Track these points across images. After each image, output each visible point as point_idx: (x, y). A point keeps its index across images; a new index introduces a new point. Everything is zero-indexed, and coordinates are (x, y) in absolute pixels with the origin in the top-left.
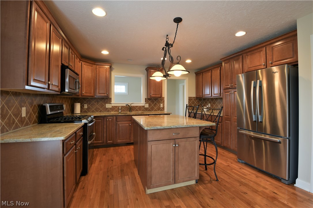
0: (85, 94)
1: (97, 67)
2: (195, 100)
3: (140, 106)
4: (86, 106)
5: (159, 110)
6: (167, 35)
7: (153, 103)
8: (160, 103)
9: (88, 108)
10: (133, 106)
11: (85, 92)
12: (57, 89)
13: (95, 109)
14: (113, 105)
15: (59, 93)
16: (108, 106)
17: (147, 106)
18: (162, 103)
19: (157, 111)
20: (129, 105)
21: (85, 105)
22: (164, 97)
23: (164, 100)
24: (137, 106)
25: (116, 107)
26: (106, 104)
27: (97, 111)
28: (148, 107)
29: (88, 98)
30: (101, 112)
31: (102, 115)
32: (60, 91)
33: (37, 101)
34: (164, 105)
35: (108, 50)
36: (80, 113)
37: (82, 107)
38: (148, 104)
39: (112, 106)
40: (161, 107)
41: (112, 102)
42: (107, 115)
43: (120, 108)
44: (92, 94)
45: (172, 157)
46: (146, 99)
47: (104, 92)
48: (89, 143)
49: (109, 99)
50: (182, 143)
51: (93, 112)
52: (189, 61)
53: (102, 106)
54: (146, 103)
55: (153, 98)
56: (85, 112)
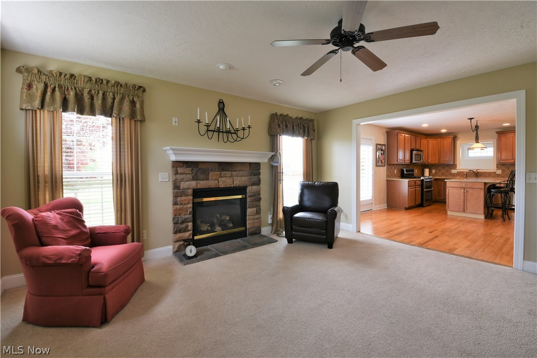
0: (430, 162)
1: (442, 140)
3: (490, 173)
4: (434, 171)
6: (477, 122)
7: (508, 169)
9: (436, 173)
10: (481, 172)
11: (431, 160)
13: (442, 174)
14: (458, 171)
15: (410, 164)
16: (453, 171)
17: (499, 172)
20: (475, 171)
24: (485, 172)
25: (462, 172)
28: (501, 173)
29: (435, 165)
32: (410, 162)
33: (400, 167)
35: (445, 129)
36: (428, 176)
37: (430, 172)
38: (501, 170)
41: (457, 168)
43: (465, 173)
44: (437, 162)
45: (462, 198)
46: (497, 165)
47: (447, 160)
48: (425, 190)
49: (454, 166)
50: (470, 191)
51: (440, 176)
53: (448, 171)
54: (498, 169)
55: (506, 163)
56: (433, 176)
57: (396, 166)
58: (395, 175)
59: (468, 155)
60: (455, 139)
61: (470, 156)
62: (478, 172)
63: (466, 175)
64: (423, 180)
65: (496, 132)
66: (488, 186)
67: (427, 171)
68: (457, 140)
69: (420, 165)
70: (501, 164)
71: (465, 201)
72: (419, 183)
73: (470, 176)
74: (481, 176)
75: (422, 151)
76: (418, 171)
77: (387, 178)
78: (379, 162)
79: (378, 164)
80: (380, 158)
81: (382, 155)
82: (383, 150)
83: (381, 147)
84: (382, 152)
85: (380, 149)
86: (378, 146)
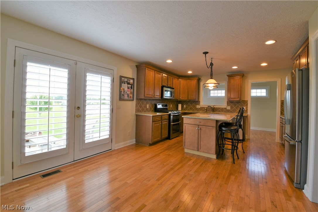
0: (181, 99)
1: (190, 81)
3: (222, 108)
4: (185, 106)
6: (212, 58)
7: (235, 105)
9: (186, 107)
10: (216, 108)
11: (182, 97)
12: (159, 97)
13: (190, 109)
14: (201, 106)
15: (161, 99)
16: (198, 107)
17: (229, 108)
18: (244, 106)
20: (212, 107)
21: (184, 105)
22: (248, 101)
23: (247, 104)
24: (219, 108)
25: (203, 107)
26: (197, 106)
27: (191, 110)
28: (230, 109)
29: (186, 101)
30: (193, 110)
31: (189, 112)
32: (161, 97)
34: (247, 108)
35: (191, 70)
36: (181, 110)
37: (182, 107)
38: (230, 107)
39: (201, 107)
41: (201, 104)
42: (192, 112)
43: (206, 108)
44: (186, 99)
45: (197, 135)
46: (227, 102)
47: (193, 97)
48: (172, 124)
49: (197, 102)
50: (203, 128)
51: (189, 110)
52: (264, 64)
53: (194, 106)
54: (228, 106)
55: (234, 101)
56: (185, 110)
57: (148, 101)
58: (147, 109)
59: (210, 95)
60: (199, 80)
61: (211, 95)
62: (214, 108)
63: (206, 110)
64: (170, 114)
65: (227, 75)
66: (219, 124)
67: (180, 106)
68: (201, 81)
69: (175, 101)
70: (230, 102)
71: (199, 139)
72: (167, 117)
73: (209, 111)
74: (216, 111)
75: (173, 89)
76: (173, 106)
77: (136, 112)
78: (124, 96)
79: (123, 98)
80: (126, 91)
81: (128, 88)
82: (130, 83)
83: (127, 80)
84: (129, 85)
85: (126, 82)
86: (124, 79)
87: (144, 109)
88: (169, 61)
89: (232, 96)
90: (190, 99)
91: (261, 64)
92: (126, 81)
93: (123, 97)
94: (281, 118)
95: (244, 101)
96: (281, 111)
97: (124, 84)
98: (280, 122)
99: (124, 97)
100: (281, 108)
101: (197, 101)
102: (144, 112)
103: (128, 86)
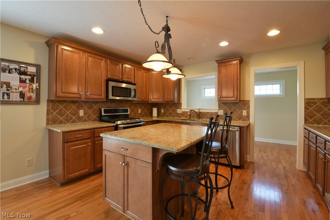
2: (323, 103)
3: (212, 113)
4: (162, 111)
5: (239, 120)
6: (167, 17)
8: (242, 109)
9: (164, 112)
10: (204, 112)
13: (169, 114)
14: (183, 110)
17: (221, 112)
18: (245, 109)
19: (236, 120)
20: (197, 111)
21: (162, 109)
22: (249, 101)
23: (249, 105)
24: (208, 113)
25: (186, 112)
26: (178, 110)
27: (171, 116)
28: (223, 114)
29: (164, 104)
30: (173, 116)
34: (248, 112)
36: (156, 116)
37: (158, 112)
38: (223, 111)
39: (182, 112)
40: (245, 116)
41: (183, 107)
43: (189, 114)
46: (219, 104)
47: (170, 97)
50: (132, 164)
51: (167, 116)
52: (274, 33)
53: (175, 111)
54: (220, 109)
55: (228, 102)
56: (162, 116)
58: (80, 118)
59: (204, 95)
61: (206, 96)
62: (200, 113)
63: (190, 115)
67: (155, 111)
69: (146, 104)
70: (223, 103)
73: (193, 117)
74: (203, 117)
75: (135, 84)
76: (142, 110)
77: (48, 124)
78: (8, 95)
79: (6, 99)
80: (14, 87)
81: (22, 81)
82: (29, 73)
83: (17, 67)
84: (23, 77)
85: (14, 70)
86: (7, 64)
87: (71, 118)
88: (98, 31)
89: (224, 94)
90: (166, 100)
91: (268, 32)
92: (16, 69)
93: (6, 96)
94: (305, 128)
95: (244, 101)
96: (305, 117)
97: (9, 72)
98: (305, 136)
99: (9, 98)
100: (305, 112)
101: (178, 103)
102: (71, 123)
103: (20, 78)
